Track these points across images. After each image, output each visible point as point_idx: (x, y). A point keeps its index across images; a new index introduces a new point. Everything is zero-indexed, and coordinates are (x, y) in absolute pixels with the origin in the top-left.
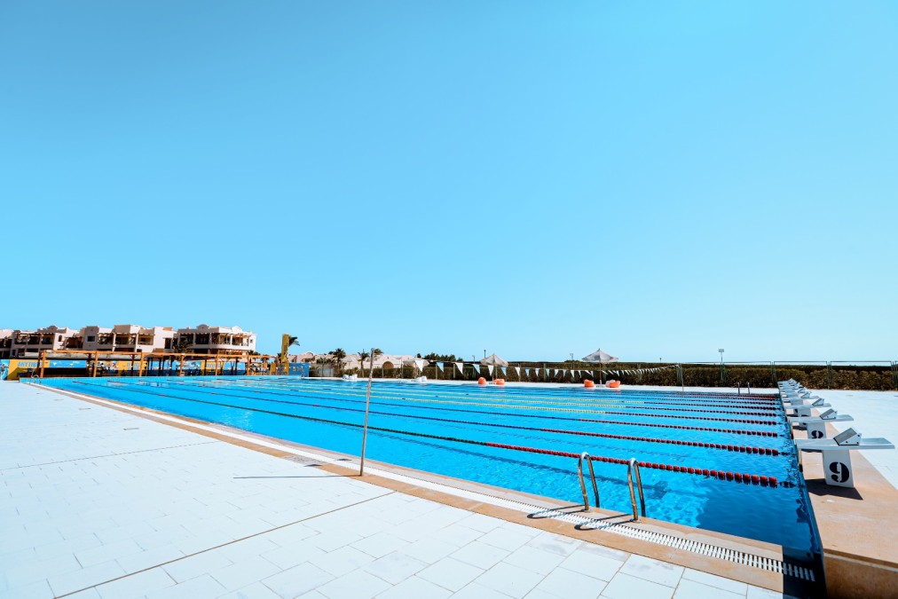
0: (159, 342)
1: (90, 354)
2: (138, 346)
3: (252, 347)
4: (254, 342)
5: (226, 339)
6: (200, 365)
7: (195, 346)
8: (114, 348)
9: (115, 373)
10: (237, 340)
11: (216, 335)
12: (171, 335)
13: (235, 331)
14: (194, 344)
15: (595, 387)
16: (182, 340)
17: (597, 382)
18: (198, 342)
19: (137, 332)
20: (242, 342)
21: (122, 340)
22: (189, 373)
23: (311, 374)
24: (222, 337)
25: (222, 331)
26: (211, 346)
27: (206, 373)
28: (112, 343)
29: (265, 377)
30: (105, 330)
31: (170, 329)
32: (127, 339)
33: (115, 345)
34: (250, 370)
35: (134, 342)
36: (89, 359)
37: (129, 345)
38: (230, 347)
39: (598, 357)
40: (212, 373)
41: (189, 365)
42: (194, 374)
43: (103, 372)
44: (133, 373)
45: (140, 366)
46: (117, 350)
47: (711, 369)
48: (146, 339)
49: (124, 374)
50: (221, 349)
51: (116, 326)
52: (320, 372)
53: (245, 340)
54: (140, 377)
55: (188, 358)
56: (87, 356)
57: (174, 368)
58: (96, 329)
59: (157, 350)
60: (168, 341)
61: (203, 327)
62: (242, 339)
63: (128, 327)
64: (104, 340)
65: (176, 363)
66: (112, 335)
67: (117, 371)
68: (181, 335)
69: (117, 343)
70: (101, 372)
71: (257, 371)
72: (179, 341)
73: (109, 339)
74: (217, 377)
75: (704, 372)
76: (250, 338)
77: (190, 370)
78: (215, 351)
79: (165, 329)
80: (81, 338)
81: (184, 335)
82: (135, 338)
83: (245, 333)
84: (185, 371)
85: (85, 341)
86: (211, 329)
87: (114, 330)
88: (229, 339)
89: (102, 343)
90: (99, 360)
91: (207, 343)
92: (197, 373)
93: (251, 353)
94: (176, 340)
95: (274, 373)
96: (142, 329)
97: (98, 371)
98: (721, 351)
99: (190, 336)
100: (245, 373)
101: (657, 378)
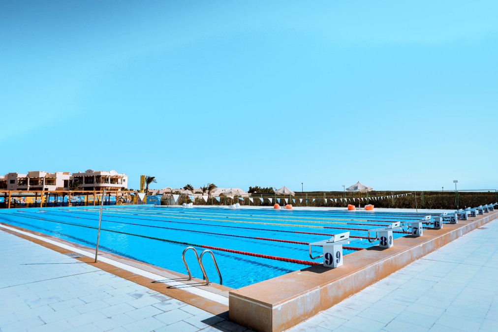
0: (60, 183)
1: (6, 193)
2: (45, 186)
3: (125, 185)
4: (126, 181)
5: (106, 180)
6: (84, 199)
7: (84, 185)
8: (28, 188)
9: (25, 205)
10: (114, 180)
11: (99, 177)
12: (68, 178)
13: (112, 174)
14: (84, 183)
15: (355, 209)
16: (75, 181)
17: (357, 206)
18: (86, 183)
19: (44, 176)
20: (117, 181)
21: (34, 182)
22: (75, 204)
23: (162, 203)
24: (103, 178)
25: (102, 174)
26: (96, 185)
27: (88, 204)
28: (27, 184)
29: (130, 206)
30: (22, 175)
31: (67, 173)
32: (38, 181)
33: (29, 186)
34: (119, 201)
35: (43, 184)
36: (6, 196)
37: (39, 185)
38: (109, 185)
39: (356, 188)
40: (92, 204)
41: (76, 199)
42: (80, 205)
43: (15, 205)
44: (36, 205)
45: (42, 200)
46: (31, 189)
47: (448, 196)
48: (51, 181)
49: (30, 206)
50: (102, 187)
51: (29, 173)
52: (169, 202)
53: (119, 180)
54: (42, 208)
55: (76, 194)
56: (4, 194)
57: (65, 201)
58: (15, 175)
59: (58, 189)
60: (66, 182)
61: (89, 171)
62: (117, 179)
63: (38, 173)
64: (21, 182)
65: (67, 197)
66: (27, 179)
67: (26, 204)
68: (75, 177)
69: (30, 184)
70: (14, 204)
71: (124, 202)
72: (73, 181)
73: (25, 181)
74: (94, 206)
75: (443, 198)
76: (123, 179)
77: (77, 202)
78: (98, 188)
79: (65, 173)
80: (6, 181)
81: (77, 177)
82: (43, 181)
83: (119, 175)
84: (72, 203)
85: (8, 183)
86: (96, 173)
87: (28, 175)
88: (108, 180)
89: (20, 185)
90: (12, 196)
91: (93, 183)
92: (82, 204)
93: (123, 189)
94: (71, 181)
95: (136, 203)
96: (48, 174)
97: (11, 204)
98: (456, 182)
99: (80, 178)
100: (115, 204)
101: (407, 202)
